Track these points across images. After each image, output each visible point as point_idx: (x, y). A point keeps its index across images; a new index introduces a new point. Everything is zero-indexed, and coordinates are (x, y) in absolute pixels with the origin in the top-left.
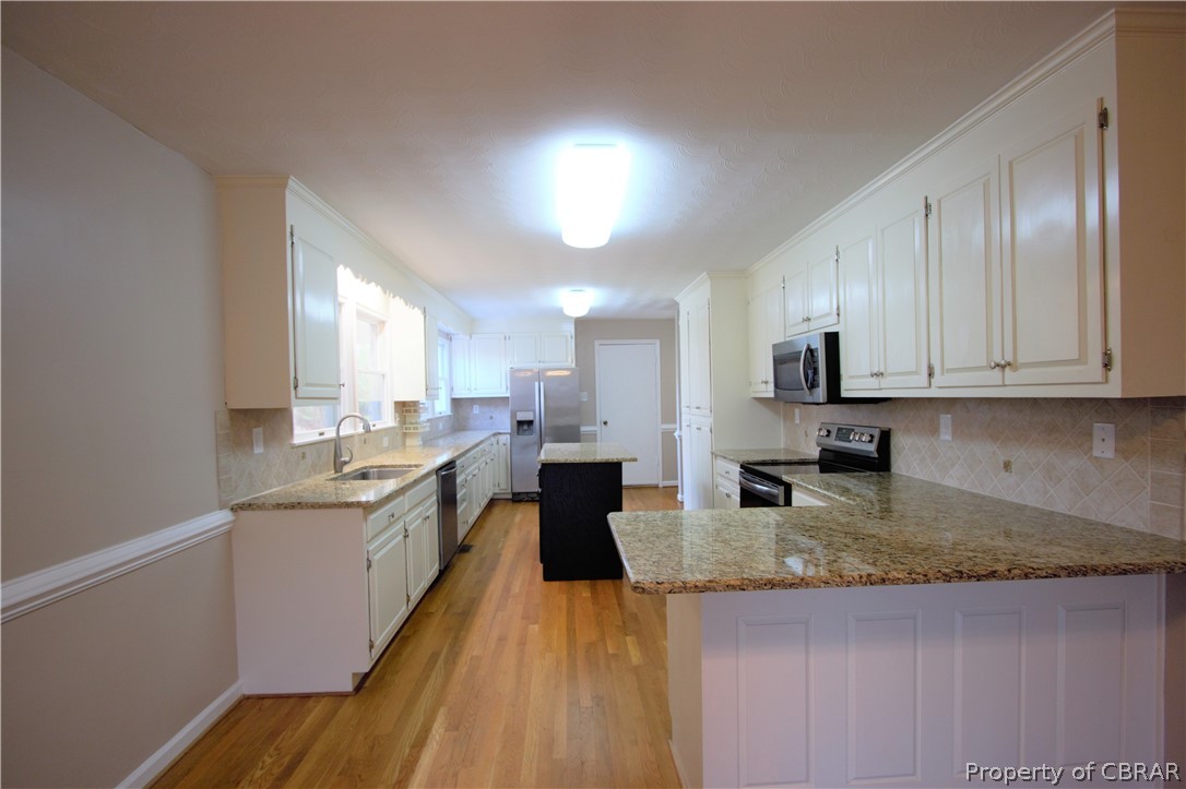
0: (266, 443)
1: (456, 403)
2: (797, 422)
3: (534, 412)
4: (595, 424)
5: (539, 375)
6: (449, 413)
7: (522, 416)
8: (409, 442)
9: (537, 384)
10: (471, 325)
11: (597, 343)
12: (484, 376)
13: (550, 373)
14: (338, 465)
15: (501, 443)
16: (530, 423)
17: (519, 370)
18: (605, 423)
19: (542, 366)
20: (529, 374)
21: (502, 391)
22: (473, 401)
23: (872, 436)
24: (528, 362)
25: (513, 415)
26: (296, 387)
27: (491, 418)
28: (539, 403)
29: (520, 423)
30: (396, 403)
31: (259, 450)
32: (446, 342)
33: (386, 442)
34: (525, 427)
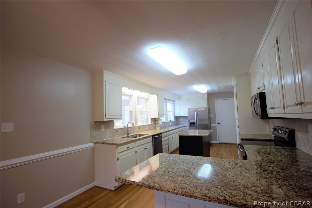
0: (105, 128)
1: (176, 118)
2: (271, 125)
3: (195, 120)
4: (216, 124)
5: (196, 110)
6: (174, 120)
7: (192, 121)
8: (157, 128)
9: (195, 112)
10: (179, 97)
11: (215, 100)
12: (183, 111)
13: (199, 109)
14: (128, 134)
15: (187, 129)
16: (194, 123)
17: (190, 109)
18: (219, 123)
19: (198, 107)
20: (193, 110)
21: (186, 114)
22: (181, 117)
23: (286, 132)
24: (193, 106)
25: (189, 121)
26: (105, 116)
27: (186, 122)
28: (196, 118)
29: (191, 123)
30: (151, 118)
31: (103, 130)
32: (173, 102)
33: (147, 128)
34: (193, 124)
